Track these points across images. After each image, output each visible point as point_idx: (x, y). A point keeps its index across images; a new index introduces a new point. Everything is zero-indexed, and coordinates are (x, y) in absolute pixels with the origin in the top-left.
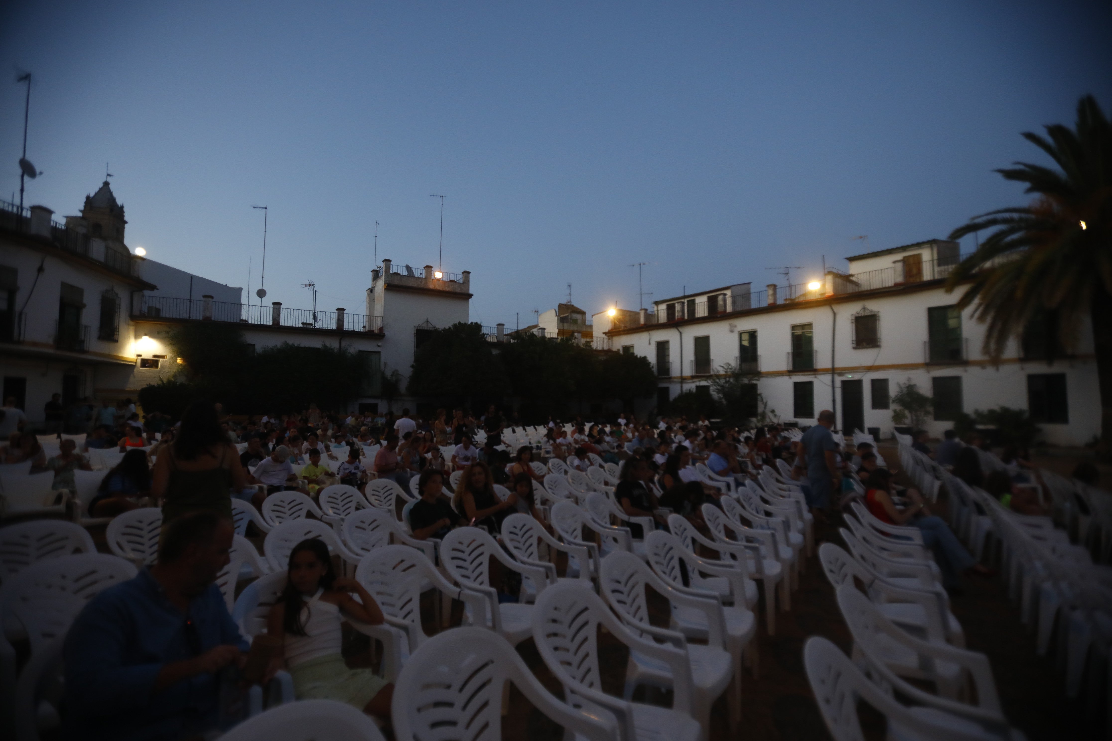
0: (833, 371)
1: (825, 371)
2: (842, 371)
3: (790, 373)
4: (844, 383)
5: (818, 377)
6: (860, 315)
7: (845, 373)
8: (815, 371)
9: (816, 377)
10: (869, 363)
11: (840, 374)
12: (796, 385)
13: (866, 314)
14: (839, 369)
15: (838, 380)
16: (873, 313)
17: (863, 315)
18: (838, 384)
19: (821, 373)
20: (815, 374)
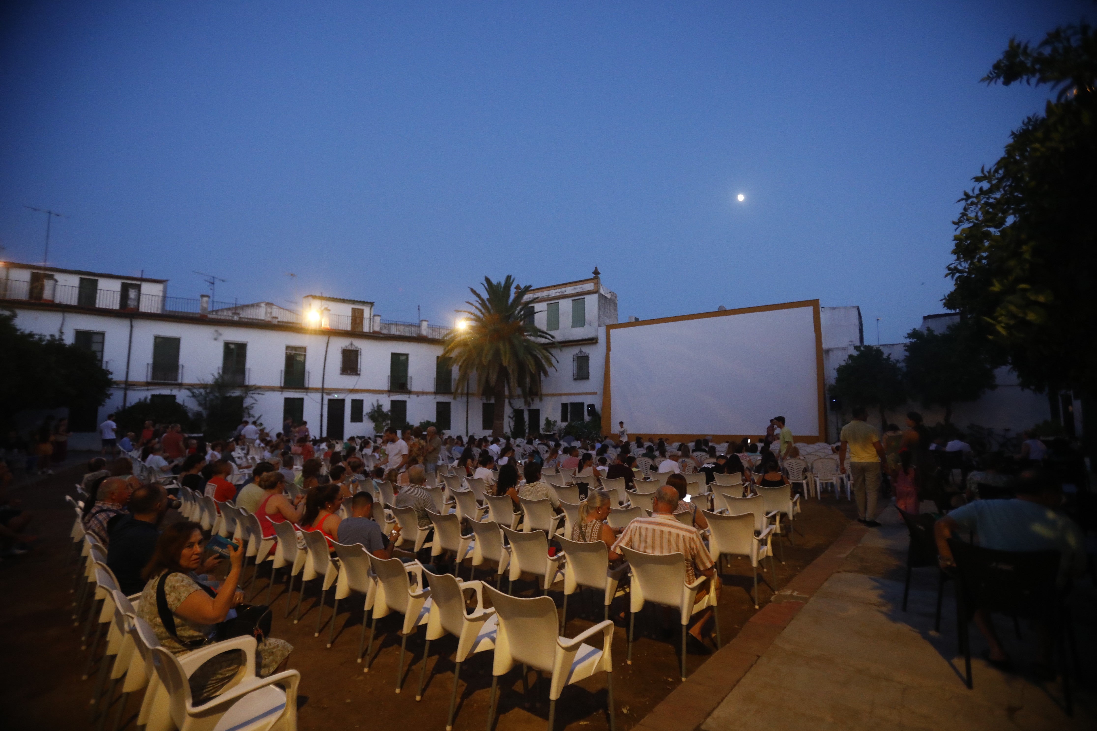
0: (323, 390)
1: (316, 390)
2: (330, 391)
3: (282, 389)
4: (330, 401)
5: (309, 394)
6: (348, 348)
7: (332, 393)
8: (307, 390)
9: (307, 395)
10: (351, 387)
11: (328, 394)
12: (287, 400)
13: (353, 349)
14: (327, 389)
15: (326, 398)
16: (357, 349)
17: (350, 349)
18: (326, 402)
19: (313, 391)
20: (307, 392)
